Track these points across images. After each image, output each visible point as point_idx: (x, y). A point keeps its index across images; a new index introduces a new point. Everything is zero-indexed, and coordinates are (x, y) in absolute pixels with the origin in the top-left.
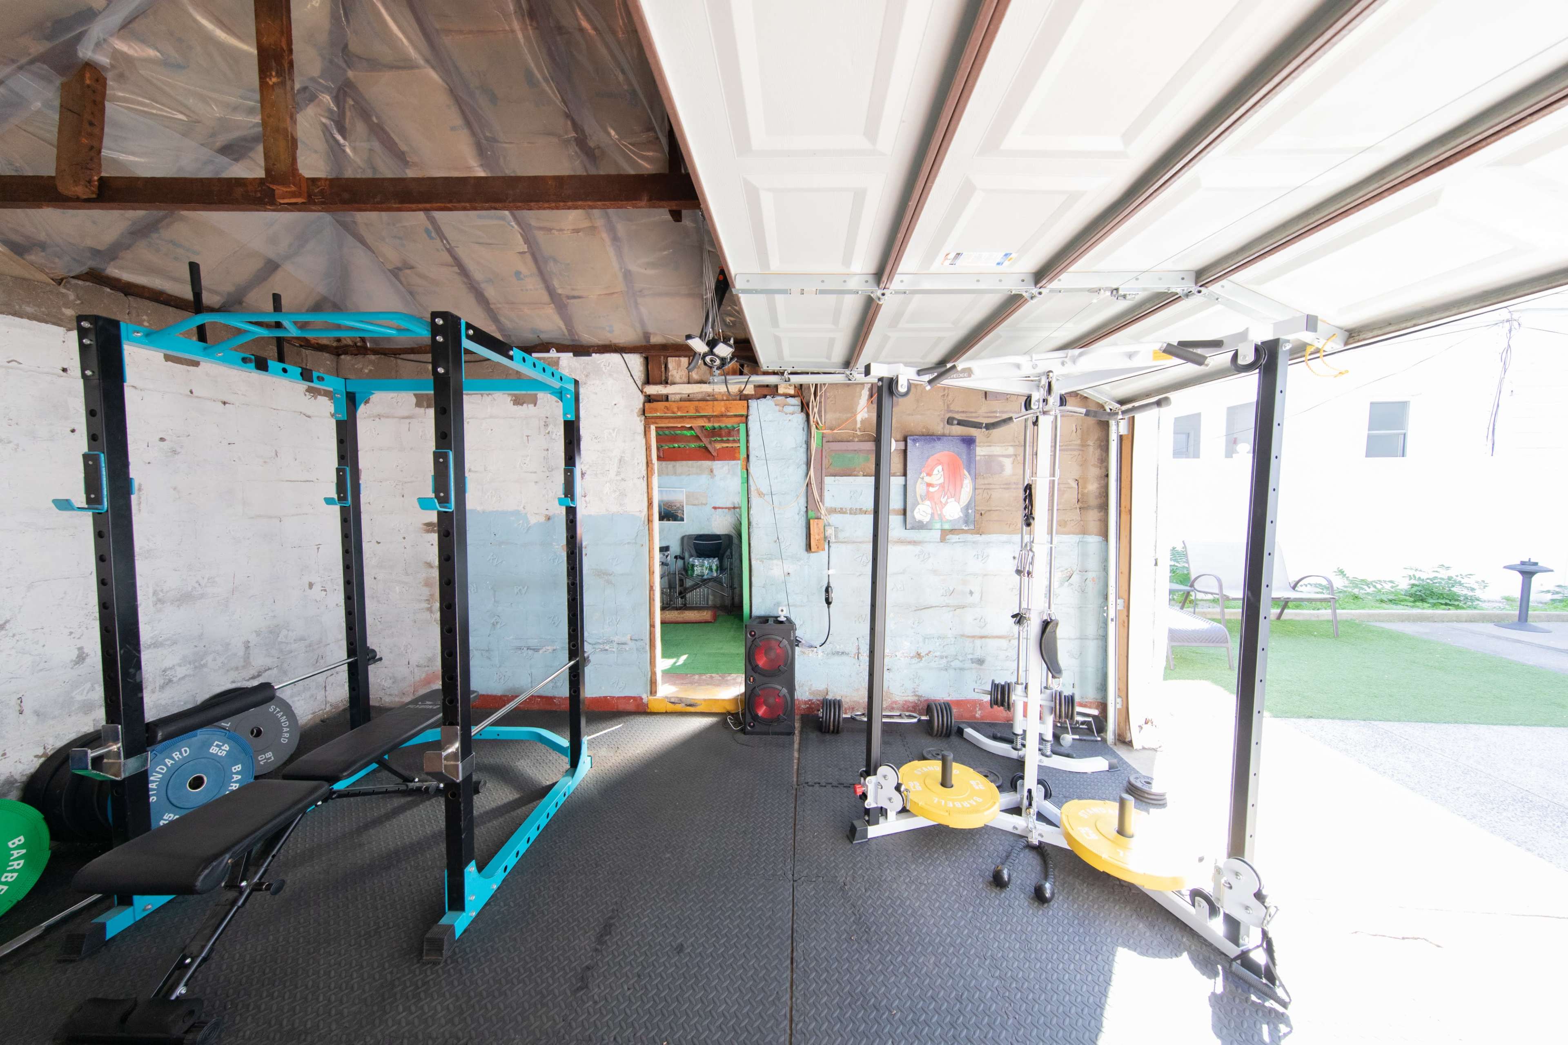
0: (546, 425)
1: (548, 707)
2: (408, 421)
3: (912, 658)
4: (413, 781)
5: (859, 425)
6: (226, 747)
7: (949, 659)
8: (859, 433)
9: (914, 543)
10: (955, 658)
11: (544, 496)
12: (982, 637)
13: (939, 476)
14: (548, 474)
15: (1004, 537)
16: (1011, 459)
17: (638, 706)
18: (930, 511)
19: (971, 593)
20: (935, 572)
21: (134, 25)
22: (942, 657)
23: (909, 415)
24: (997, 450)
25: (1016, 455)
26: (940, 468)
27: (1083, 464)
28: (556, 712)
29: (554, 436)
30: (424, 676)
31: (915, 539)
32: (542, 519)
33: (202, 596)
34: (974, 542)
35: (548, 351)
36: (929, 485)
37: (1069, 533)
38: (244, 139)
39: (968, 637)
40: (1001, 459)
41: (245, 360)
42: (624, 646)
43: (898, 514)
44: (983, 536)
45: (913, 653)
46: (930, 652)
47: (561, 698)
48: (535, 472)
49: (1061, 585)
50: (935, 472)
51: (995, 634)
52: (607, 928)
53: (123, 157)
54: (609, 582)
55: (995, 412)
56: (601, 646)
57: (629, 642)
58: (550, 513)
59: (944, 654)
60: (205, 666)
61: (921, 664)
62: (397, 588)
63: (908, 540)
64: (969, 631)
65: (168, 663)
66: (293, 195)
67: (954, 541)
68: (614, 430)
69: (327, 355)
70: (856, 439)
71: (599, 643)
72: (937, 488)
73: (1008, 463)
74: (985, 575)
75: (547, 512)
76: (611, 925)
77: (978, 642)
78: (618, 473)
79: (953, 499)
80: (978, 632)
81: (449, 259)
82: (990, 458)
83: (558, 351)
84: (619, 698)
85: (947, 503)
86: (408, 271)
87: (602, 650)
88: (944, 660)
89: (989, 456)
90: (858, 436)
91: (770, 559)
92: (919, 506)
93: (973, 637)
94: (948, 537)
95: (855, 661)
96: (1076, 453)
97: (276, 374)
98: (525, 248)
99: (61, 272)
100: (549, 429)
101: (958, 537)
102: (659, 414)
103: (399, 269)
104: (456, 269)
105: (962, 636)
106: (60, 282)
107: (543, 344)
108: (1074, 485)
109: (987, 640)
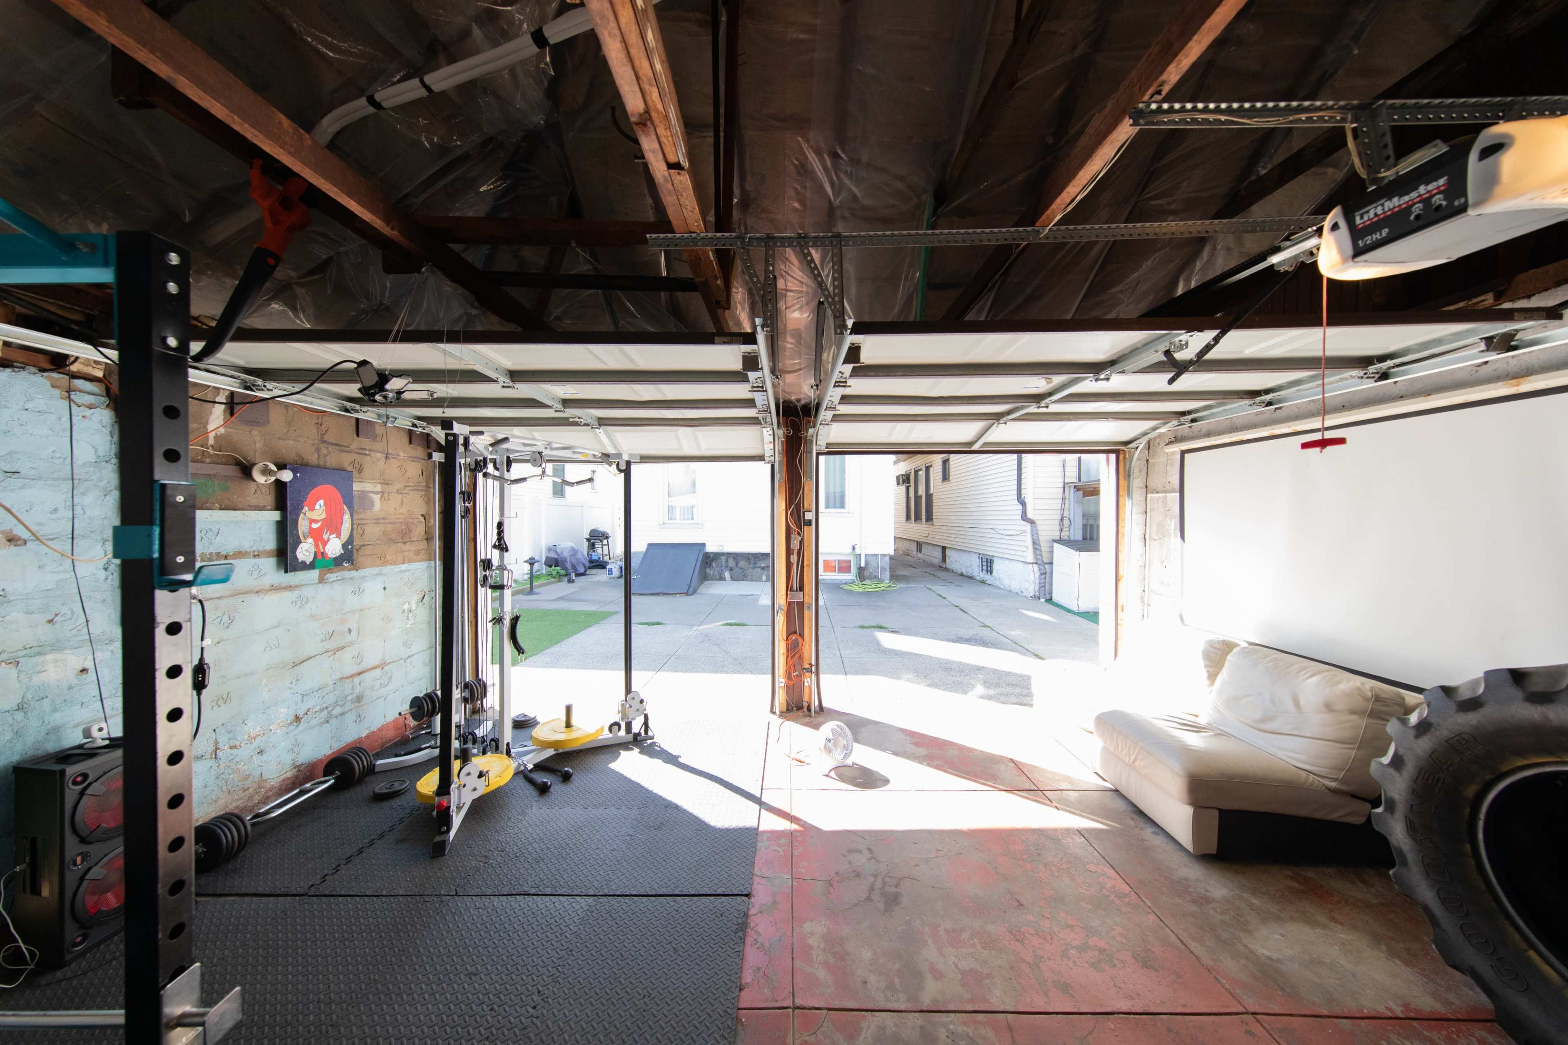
3: (290, 724)
5: (211, 441)
7: (329, 709)
8: (211, 451)
9: (289, 588)
10: (336, 704)
12: (360, 674)
13: (321, 511)
15: (375, 570)
16: (379, 496)
18: (313, 550)
19: (350, 631)
20: (313, 617)
22: (322, 710)
23: (280, 438)
24: (368, 486)
25: (382, 492)
26: (322, 502)
27: (429, 501)
31: (292, 583)
34: (351, 579)
36: (312, 521)
37: (421, 561)
39: (347, 678)
40: (371, 495)
43: (270, 556)
44: (359, 571)
45: (293, 718)
46: (309, 710)
49: (417, 606)
50: (317, 507)
51: (369, 667)
55: (365, 449)
59: (324, 705)
61: (301, 728)
63: (284, 585)
64: (348, 671)
67: (331, 580)
70: (208, 460)
72: (319, 524)
73: (376, 498)
74: (361, 610)
77: (357, 680)
79: (334, 536)
80: (356, 669)
82: (364, 493)
85: (329, 539)
88: (325, 712)
89: (362, 491)
90: (211, 456)
91: (39, 654)
92: (301, 545)
93: (352, 676)
94: (326, 577)
95: (212, 762)
96: (423, 493)
101: (336, 575)
105: (342, 678)
108: (422, 519)
109: (365, 674)
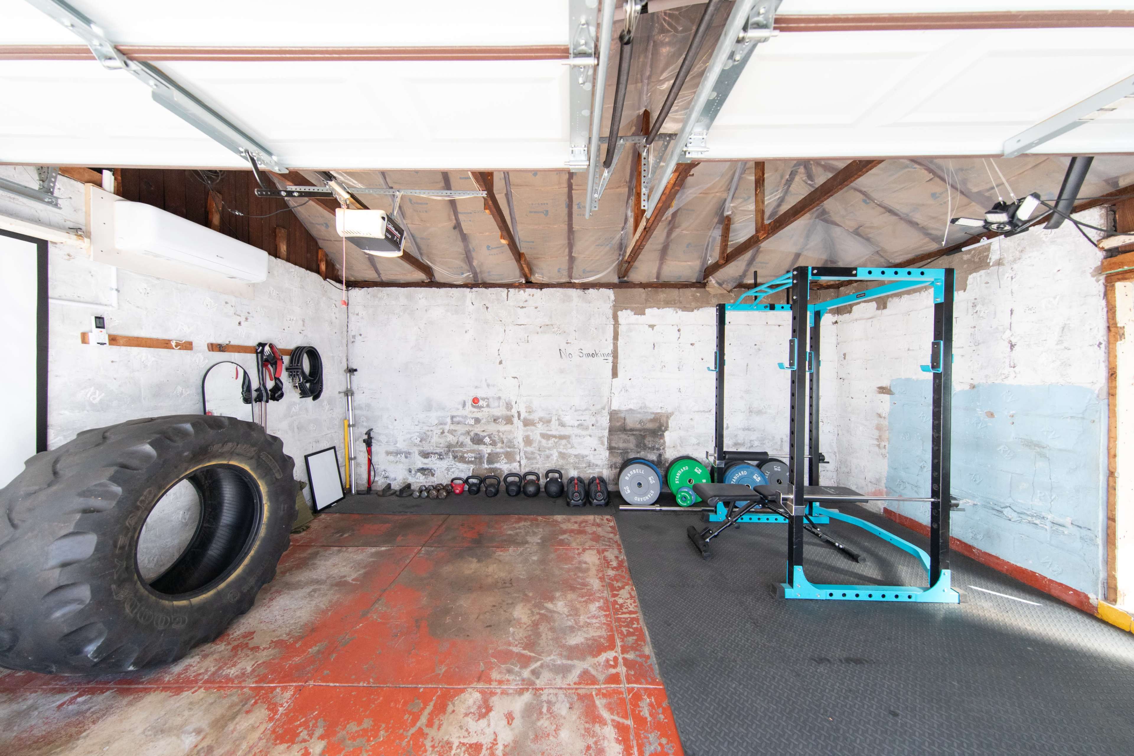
0: (974, 306)
1: (966, 553)
2: (871, 320)
4: (816, 528)
6: (759, 478)
11: (969, 367)
14: (974, 348)
17: (1081, 602)
21: (735, 195)
28: (973, 560)
29: (982, 314)
30: (873, 490)
32: (967, 387)
33: (766, 413)
35: (979, 241)
38: (774, 209)
41: (766, 307)
42: (1061, 528)
47: (980, 551)
48: (963, 347)
52: (858, 661)
53: (739, 240)
54: (1043, 456)
56: (1030, 518)
57: (1070, 526)
58: (975, 382)
60: (764, 444)
62: (861, 428)
65: (752, 438)
66: (763, 234)
68: (1055, 298)
69: (832, 290)
71: (1025, 514)
75: (972, 382)
76: (861, 663)
78: (1060, 342)
81: (883, 210)
83: (988, 239)
84: (1051, 581)
86: (861, 228)
87: (1029, 522)
97: (778, 310)
98: (931, 176)
99: (729, 288)
100: (977, 308)
102: (1126, 268)
103: (857, 229)
104: (887, 214)
106: (729, 292)
107: (974, 237)
